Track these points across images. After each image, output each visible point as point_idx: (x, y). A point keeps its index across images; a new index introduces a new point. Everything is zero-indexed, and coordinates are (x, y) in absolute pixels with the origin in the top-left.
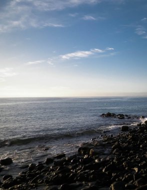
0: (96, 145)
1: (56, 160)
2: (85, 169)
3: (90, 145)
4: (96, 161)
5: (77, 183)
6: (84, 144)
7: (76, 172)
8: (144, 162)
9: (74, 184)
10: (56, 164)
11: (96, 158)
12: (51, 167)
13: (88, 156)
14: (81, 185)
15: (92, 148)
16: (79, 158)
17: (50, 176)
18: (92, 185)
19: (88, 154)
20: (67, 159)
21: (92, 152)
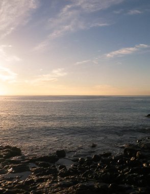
0: (143, 147)
1: (103, 158)
2: (132, 172)
3: (136, 146)
4: (144, 165)
5: (126, 186)
6: (130, 145)
7: (123, 173)
9: (123, 185)
10: (104, 162)
11: (144, 162)
12: (99, 164)
13: (136, 158)
14: (130, 188)
15: (138, 150)
16: (126, 160)
17: (99, 173)
18: (141, 190)
19: (135, 156)
20: (113, 158)
21: (139, 155)
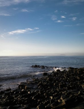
0: (29, 83)
1: (6, 92)
2: (22, 97)
3: (25, 83)
4: (29, 93)
5: (18, 105)
6: (22, 83)
7: (17, 99)
8: (56, 93)
9: (16, 106)
10: (6, 94)
11: (29, 91)
12: (3, 96)
13: (24, 90)
14: (20, 107)
15: (26, 85)
16: (19, 91)
17: (2, 101)
18: (26, 106)
19: (24, 89)
20: (12, 91)
21: (26, 88)
